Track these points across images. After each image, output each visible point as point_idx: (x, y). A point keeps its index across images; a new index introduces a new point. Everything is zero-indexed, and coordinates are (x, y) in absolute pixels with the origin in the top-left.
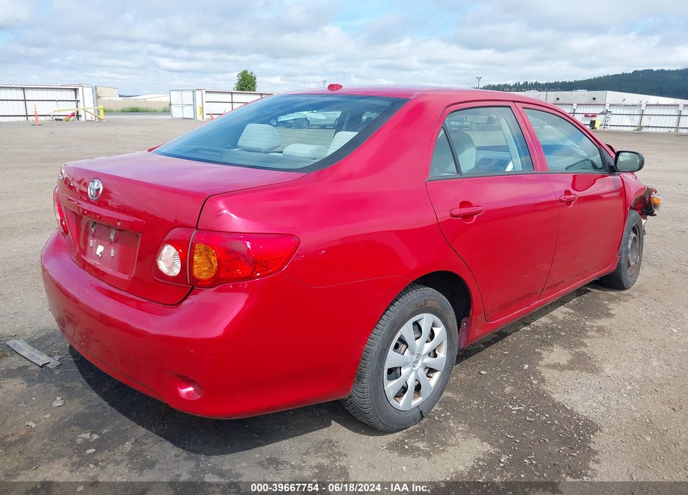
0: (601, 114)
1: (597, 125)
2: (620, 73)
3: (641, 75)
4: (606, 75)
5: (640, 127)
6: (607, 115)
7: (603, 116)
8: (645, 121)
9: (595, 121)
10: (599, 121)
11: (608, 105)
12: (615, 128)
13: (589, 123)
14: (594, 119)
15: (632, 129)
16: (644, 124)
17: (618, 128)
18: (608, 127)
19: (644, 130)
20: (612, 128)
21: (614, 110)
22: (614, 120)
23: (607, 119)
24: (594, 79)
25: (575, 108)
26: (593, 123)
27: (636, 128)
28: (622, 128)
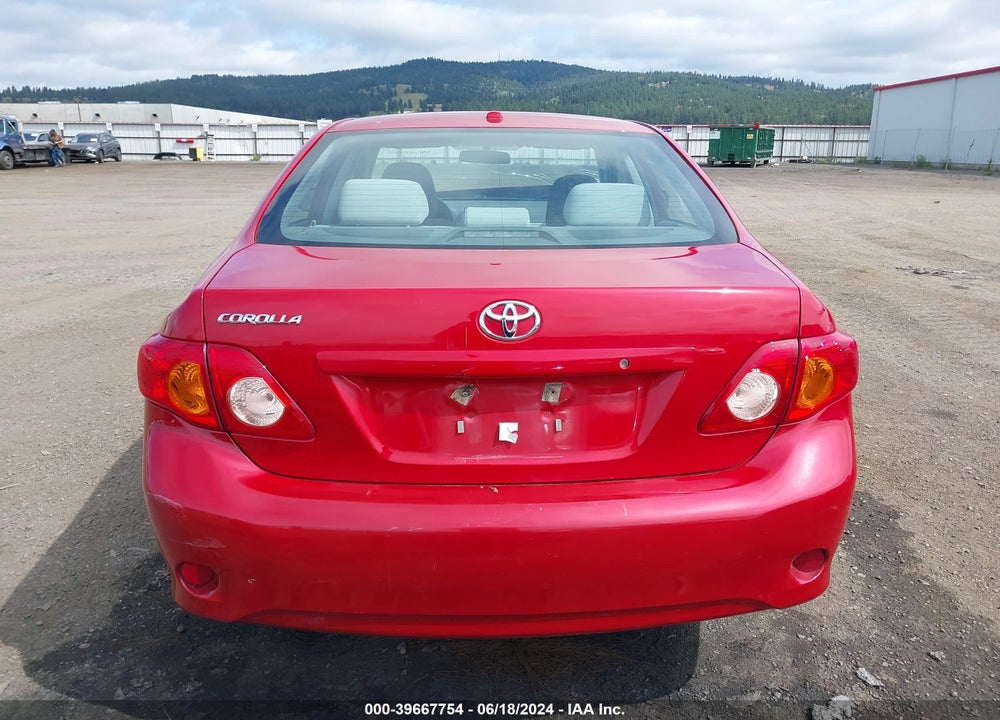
0: (200, 138)
1: (200, 155)
2: (174, 78)
3: (204, 82)
4: (154, 80)
5: (257, 156)
6: (208, 140)
7: (203, 141)
8: (262, 148)
9: (195, 150)
10: (200, 147)
11: (206, 126)
12: (224, 159)
13: (188, 152)
14: (193, 146)
15: (247, 159)
16: (261, 151)
17: (229, 159)
18: (215, 157)
19: (263, 159)
20: (220, 159)
21: (217, 133)
22: (219, 147)
23: (210, 146)
24: (138, 85)
25: (159, 129)
26: (193, 152)
27: (252, 157)
28: (234, 158)
